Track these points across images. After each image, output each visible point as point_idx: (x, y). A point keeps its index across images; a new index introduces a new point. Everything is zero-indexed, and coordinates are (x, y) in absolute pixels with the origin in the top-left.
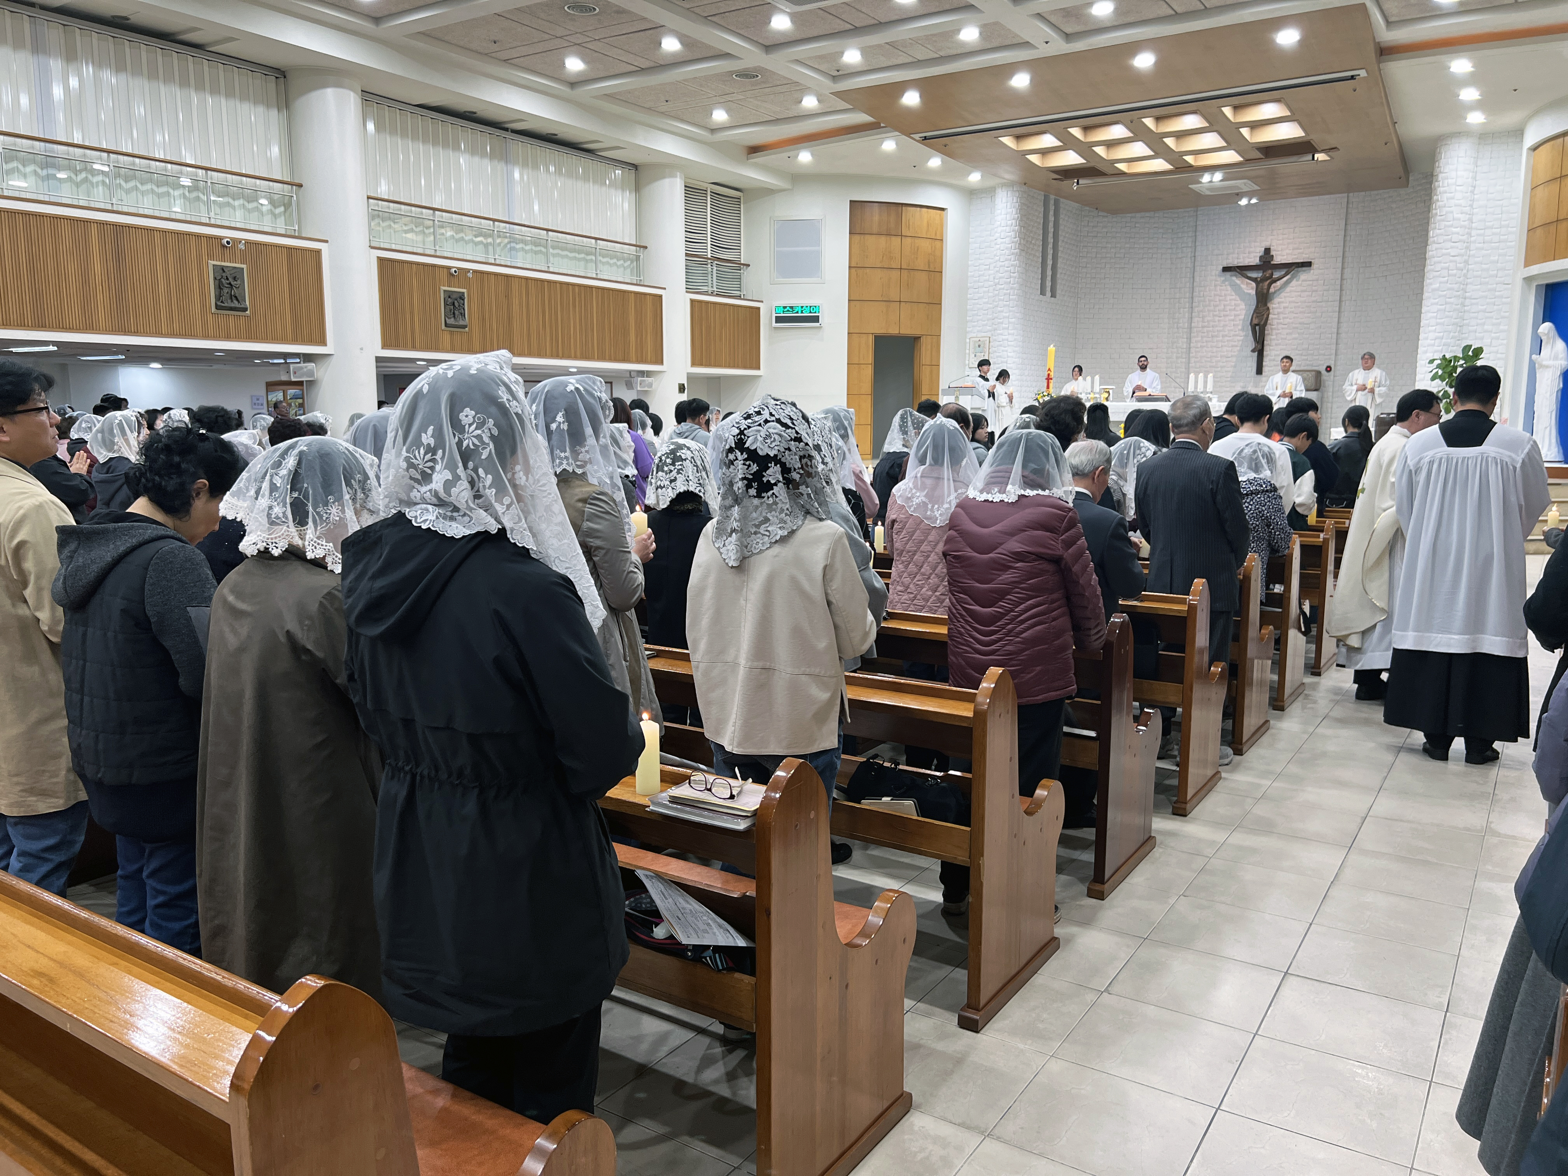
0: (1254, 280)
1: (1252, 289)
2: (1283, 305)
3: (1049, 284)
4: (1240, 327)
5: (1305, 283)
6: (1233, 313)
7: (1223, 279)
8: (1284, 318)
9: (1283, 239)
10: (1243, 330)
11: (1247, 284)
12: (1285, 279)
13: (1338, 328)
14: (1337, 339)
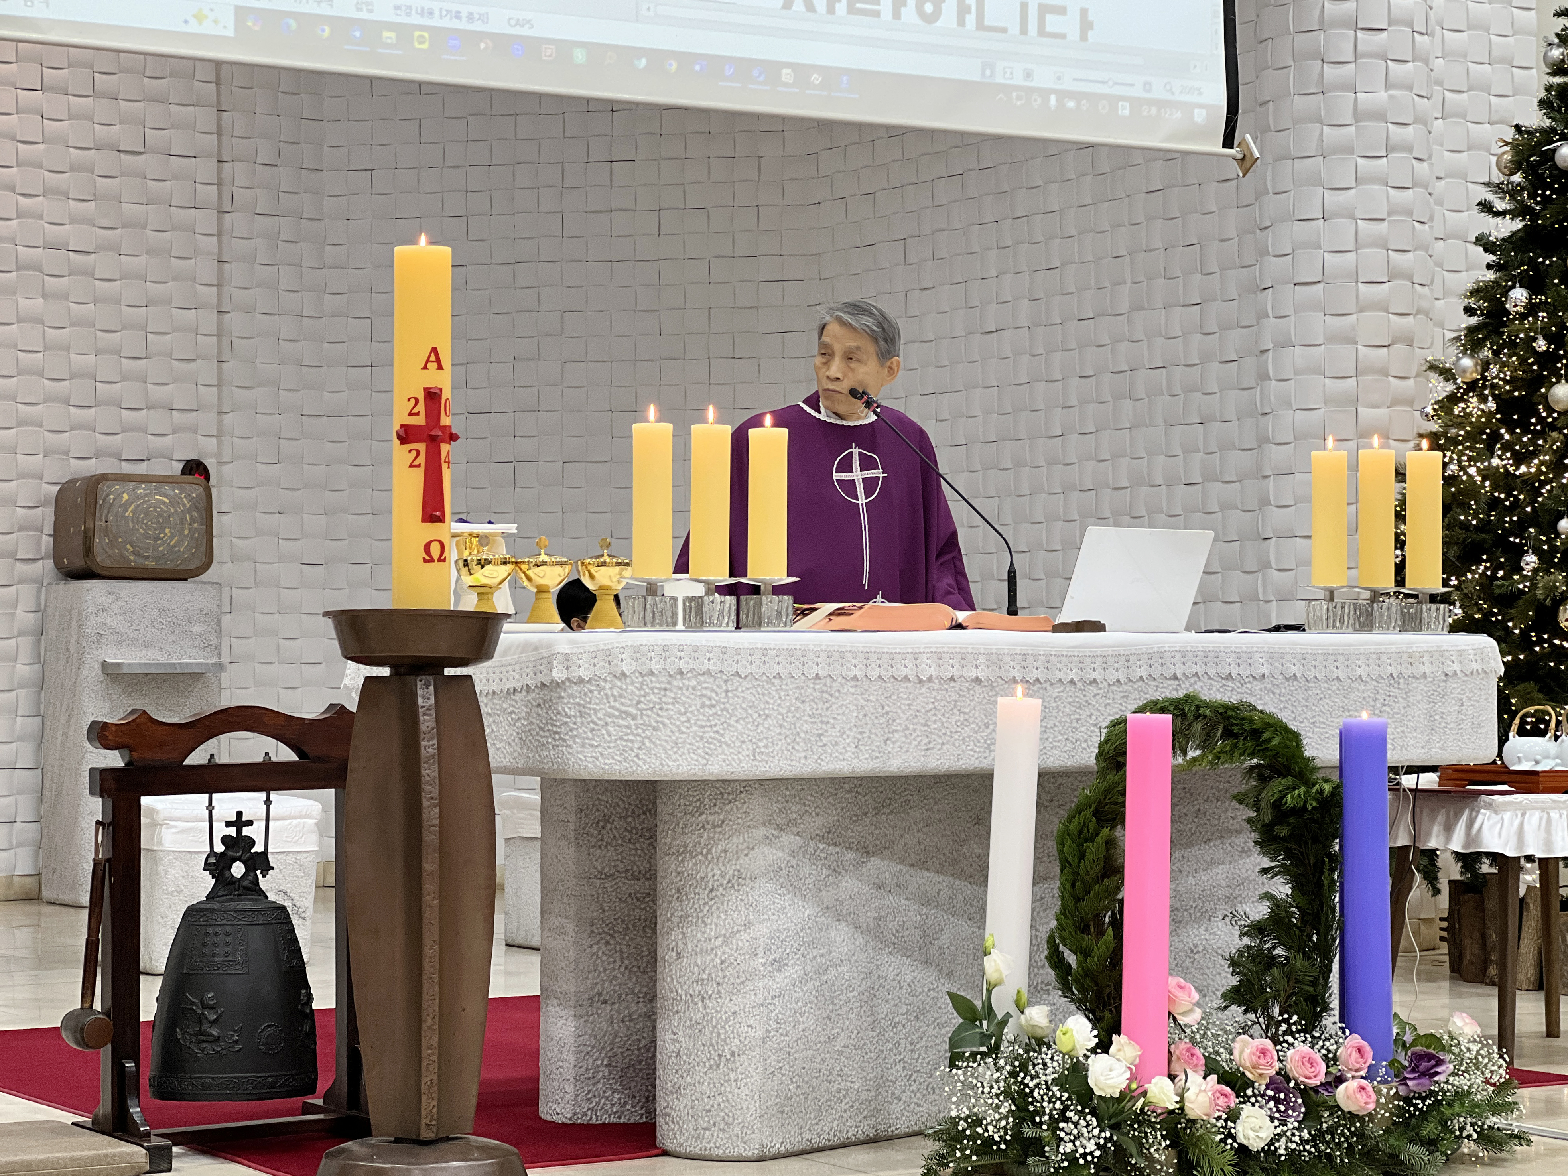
13: (219, 285)
14: (219, 335)
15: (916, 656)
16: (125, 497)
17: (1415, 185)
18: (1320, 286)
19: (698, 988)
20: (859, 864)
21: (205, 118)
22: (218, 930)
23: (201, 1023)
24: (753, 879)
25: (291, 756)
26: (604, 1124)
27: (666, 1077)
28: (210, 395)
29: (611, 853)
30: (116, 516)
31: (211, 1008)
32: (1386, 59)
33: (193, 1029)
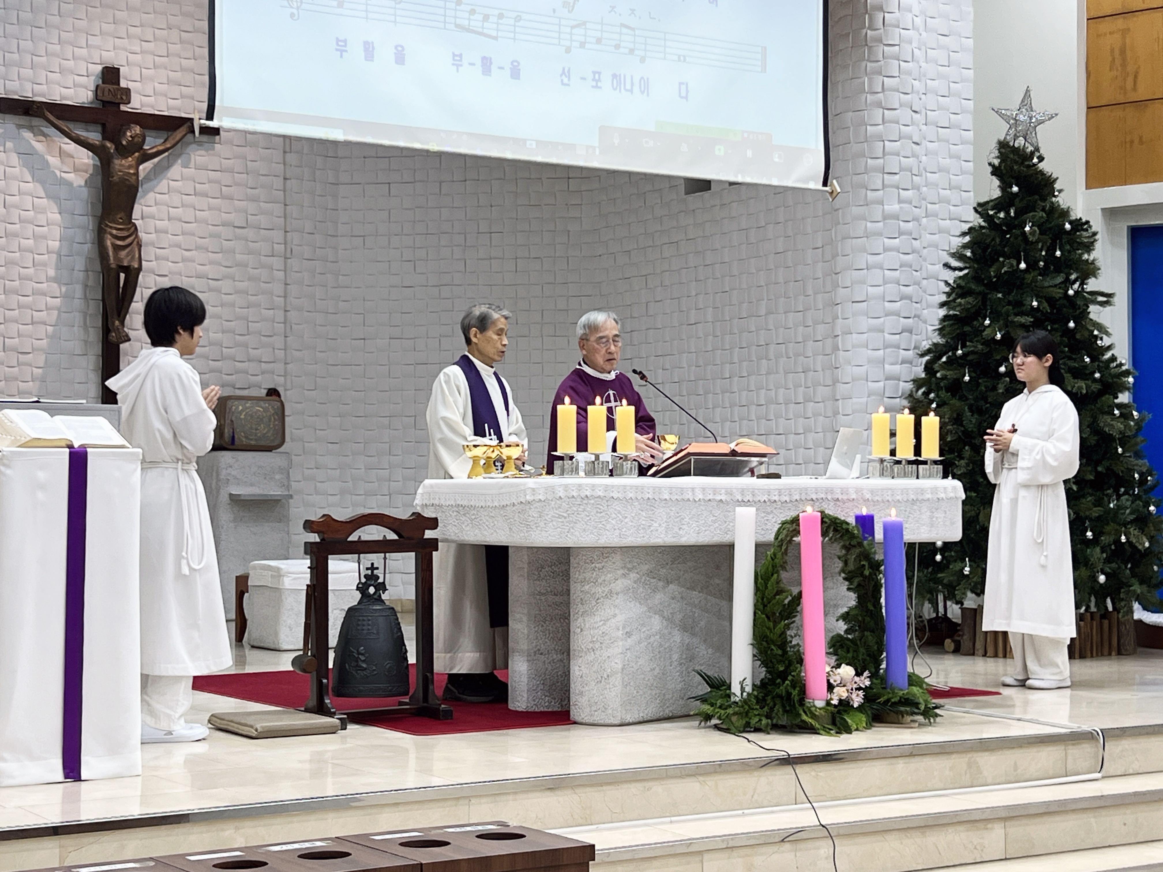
0: (97, 148)
9: (142, 53)
12: (159, 158)
13: (285, 297)
14: (285, 323)
15: (693, 489)
16: (241, 408)
17: (913, 252)
18: (865, 303)
19: (591, 645)
20: (664, 587)
21: (278, 209)
22: (365, 618)
23: (357, 662)
24: (617, 594)
25: (395, 537)
26: (541, 712)
27: (575, 687)
28: (280, 354)
29: (544, 583)
30: (236, 417)
31: (362, 654)
32: (898, 188)
33: (354, 664)
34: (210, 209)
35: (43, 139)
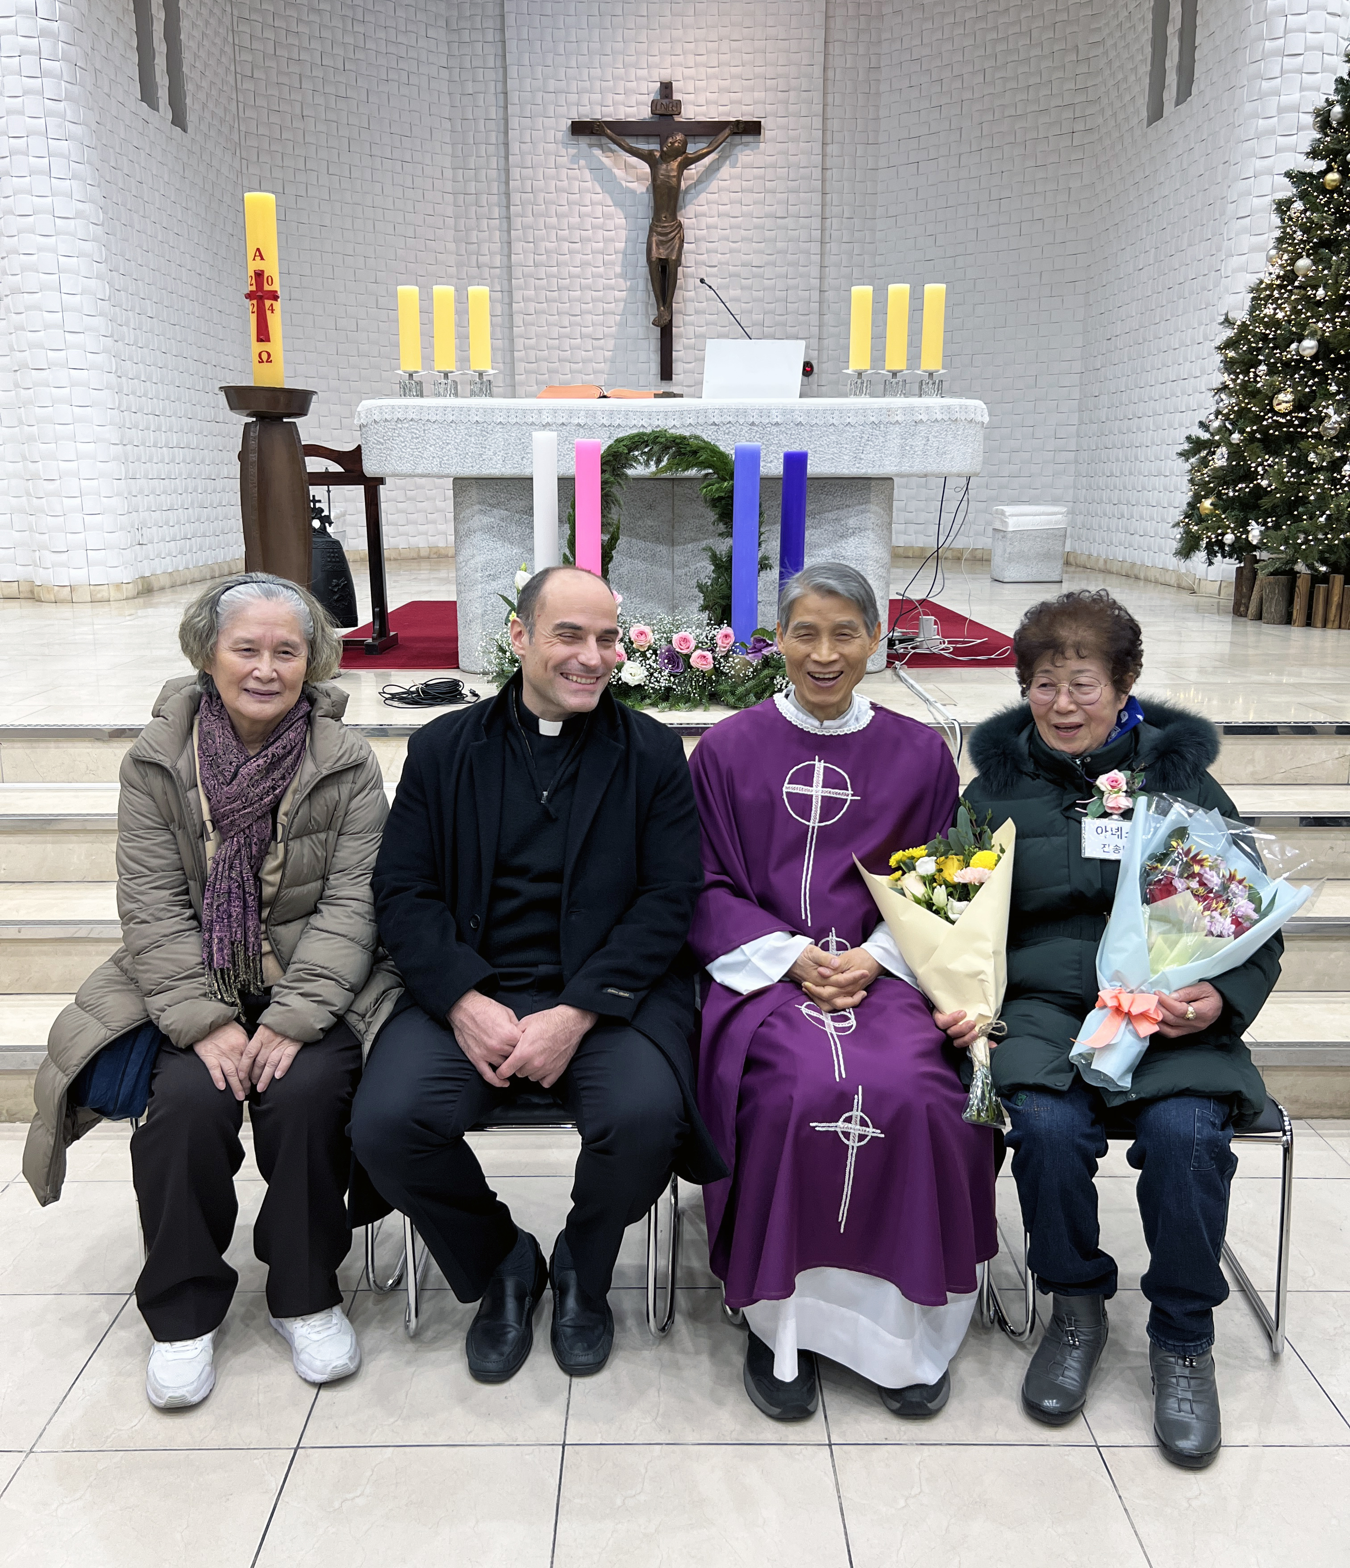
0: (646, 157)
1: (639, 179)
2: (704, 221)
3: (162, 80)
4: (618, 269)
5: (749, 173)
6: (600, 233)
7: (572, 151)
8: (708, 252)
9: (696, 65)
10: (624, 276)
11: (627, 166)
12: (707, 161)
25: (342, 470)
34: (754, 203)
35: (610, 154)
